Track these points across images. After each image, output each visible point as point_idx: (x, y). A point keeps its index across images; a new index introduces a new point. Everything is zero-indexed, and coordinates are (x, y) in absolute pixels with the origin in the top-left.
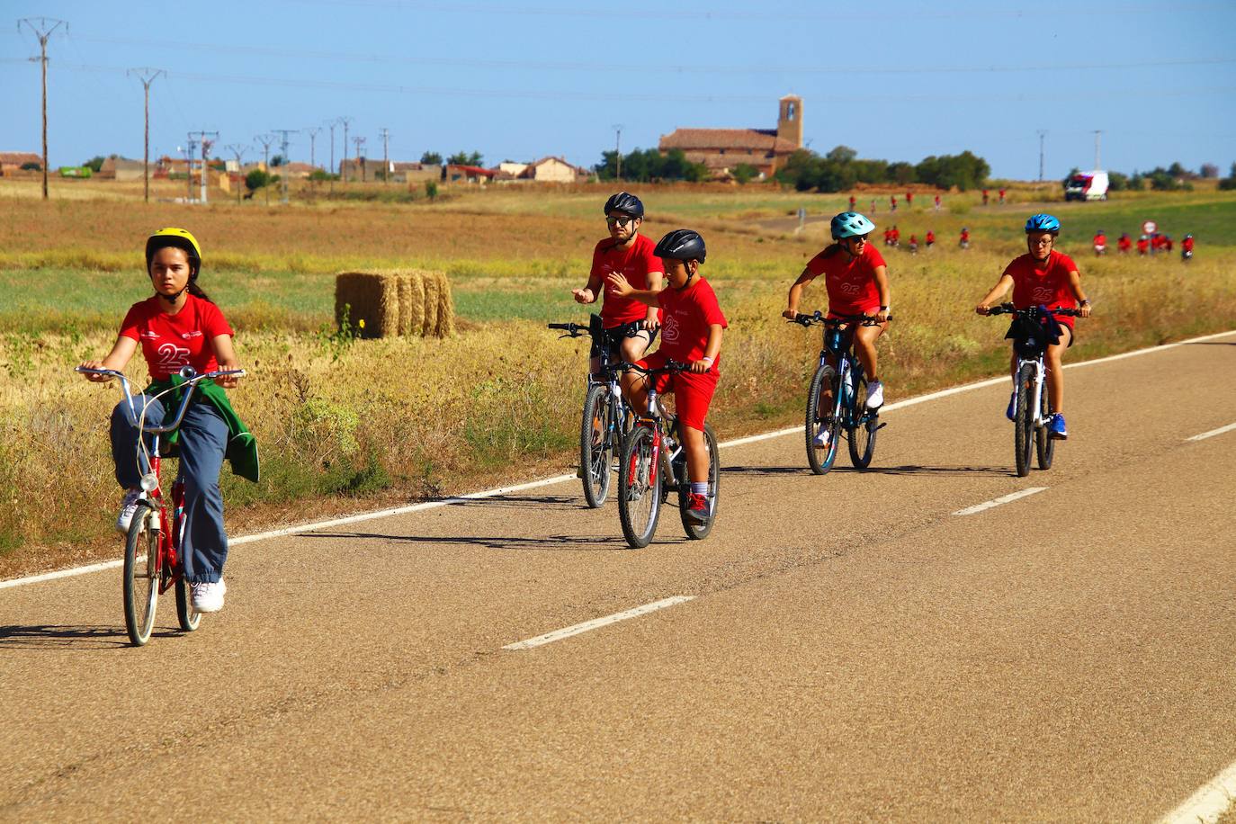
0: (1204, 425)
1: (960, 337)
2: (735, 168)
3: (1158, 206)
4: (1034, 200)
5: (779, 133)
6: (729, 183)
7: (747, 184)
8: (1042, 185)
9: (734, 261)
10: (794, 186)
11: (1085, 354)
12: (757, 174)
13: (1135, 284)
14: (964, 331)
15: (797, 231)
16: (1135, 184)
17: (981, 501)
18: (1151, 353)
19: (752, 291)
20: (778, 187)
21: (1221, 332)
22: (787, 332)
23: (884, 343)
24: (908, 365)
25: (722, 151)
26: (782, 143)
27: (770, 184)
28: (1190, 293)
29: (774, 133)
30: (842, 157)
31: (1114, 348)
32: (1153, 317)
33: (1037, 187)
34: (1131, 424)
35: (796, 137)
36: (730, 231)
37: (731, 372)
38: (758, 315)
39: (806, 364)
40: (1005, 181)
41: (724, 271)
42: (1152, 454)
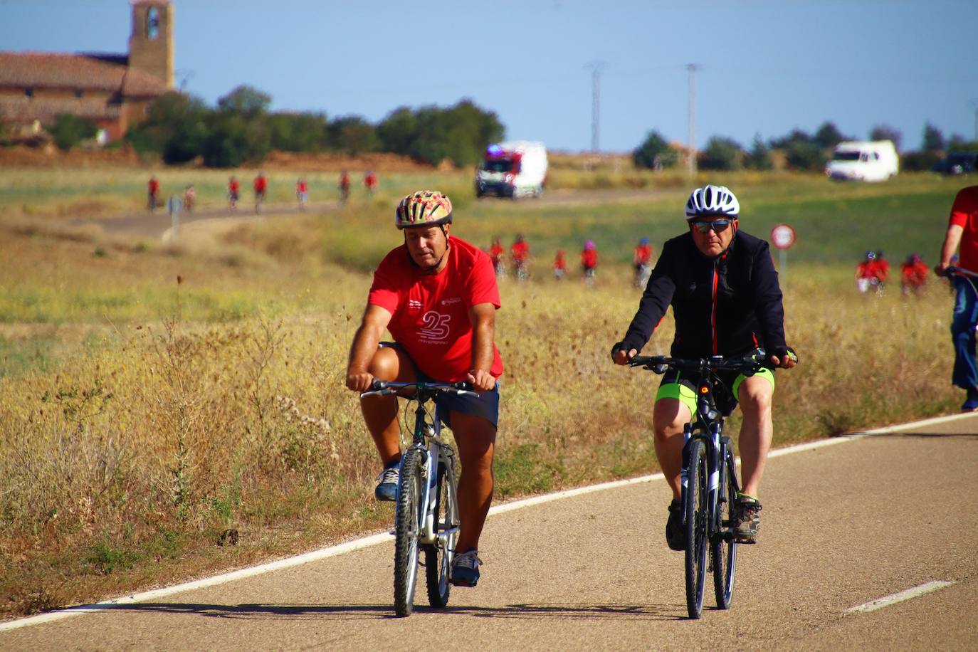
0: (876, 586)
2: (52, 124)
3: (798, 199)
4: (585, 187)
5: (132, 61)
6: (42, 149)
7: (74, 149)
8: (595, 160)
9: (52, 290)
10: (158, 156)
12: (91, 134)
15: (167, 237)
16: (757, 159)
18: (784, 456)
19: (83, 343)
20: (133, 156)
21: (905, 421)
22: (148, 417)
23: (321, 437)
24: (363, 476)
25: (29, 91)
26: (135, 79)
27: (116, 151)
28: (853, 352)
29: (121, 61)
30: (245, 106)
32: (790, 392)
33: (585, 162)
34: (751, 583)
35: (162, 67)
36: (44, 235)
37: (45, 488)
38: (95, 387)
39: (182, 475)
41: (33, 308)
42: (787, 634)
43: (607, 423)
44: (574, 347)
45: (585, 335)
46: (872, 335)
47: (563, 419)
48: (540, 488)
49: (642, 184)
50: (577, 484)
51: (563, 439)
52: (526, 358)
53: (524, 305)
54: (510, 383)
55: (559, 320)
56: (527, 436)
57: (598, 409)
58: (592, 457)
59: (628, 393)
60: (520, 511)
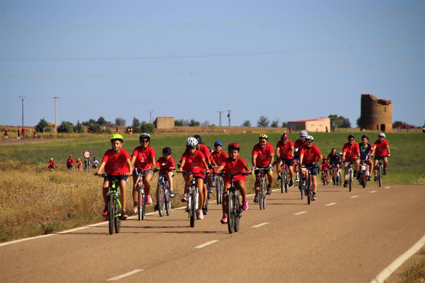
0: (118, 271)
3: (91, 142)
13: (78, 188)
16: (78, 129)
31: (66, 225)
32: (89, 207)
34: (76, 271)
43: (27, 218)
44: (16, 192)
45: (20, 188)
47: (12, 216)
48: (4, 240)
50: (17, 239)
51: (12, 224)
55: (11, 183)
57: (24, 213)
58: (22, 229)
59: (34, 208)
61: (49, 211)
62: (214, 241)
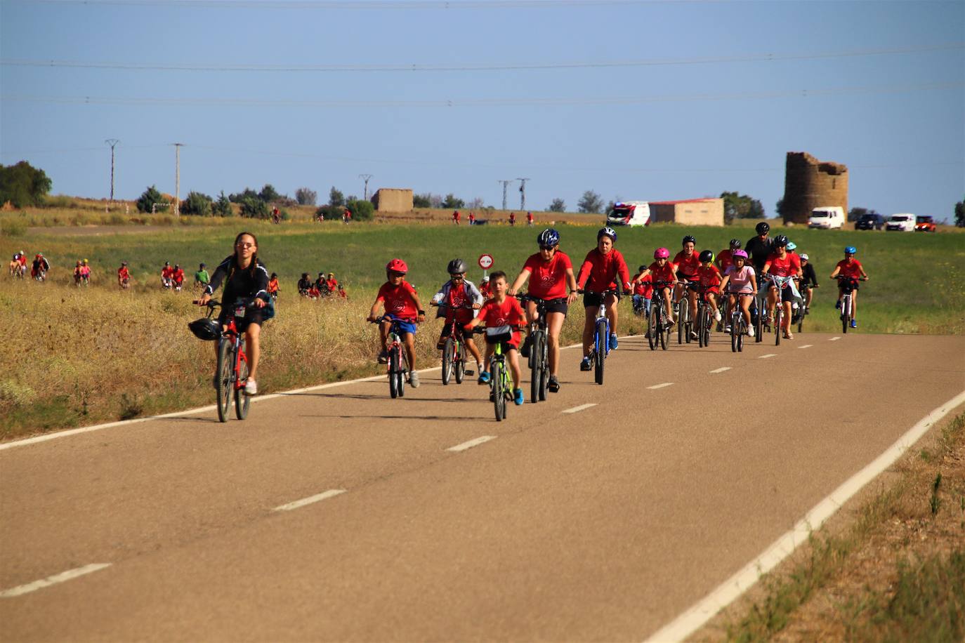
1: (12, 382)
8: (112, 205)
11: (160, 406)
14: (17, 375)
16: (221, 208)
17: (31, 579)
31: (194, 399)
33: (107, 206)
34: (211, 490)
40: (68, 197)
42: (234, 525)
43: (117, 382)
44: (95, 330)
45: (103, 322)
46: (296, 326)
47: (87, 379)
48: (70, 425)
49: (143, 222)
51: (86, 392)
52: (63, 337)
53: (63, 301)
54: (50, 353)
55: (86, 312)
56: (62, 389)
57: (111, 373)
58: (106, 405)
59: (131, 362)
60: (56, 440)
61: (160, 370)
62: (487, 438)
